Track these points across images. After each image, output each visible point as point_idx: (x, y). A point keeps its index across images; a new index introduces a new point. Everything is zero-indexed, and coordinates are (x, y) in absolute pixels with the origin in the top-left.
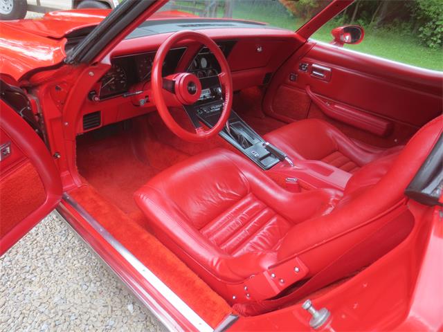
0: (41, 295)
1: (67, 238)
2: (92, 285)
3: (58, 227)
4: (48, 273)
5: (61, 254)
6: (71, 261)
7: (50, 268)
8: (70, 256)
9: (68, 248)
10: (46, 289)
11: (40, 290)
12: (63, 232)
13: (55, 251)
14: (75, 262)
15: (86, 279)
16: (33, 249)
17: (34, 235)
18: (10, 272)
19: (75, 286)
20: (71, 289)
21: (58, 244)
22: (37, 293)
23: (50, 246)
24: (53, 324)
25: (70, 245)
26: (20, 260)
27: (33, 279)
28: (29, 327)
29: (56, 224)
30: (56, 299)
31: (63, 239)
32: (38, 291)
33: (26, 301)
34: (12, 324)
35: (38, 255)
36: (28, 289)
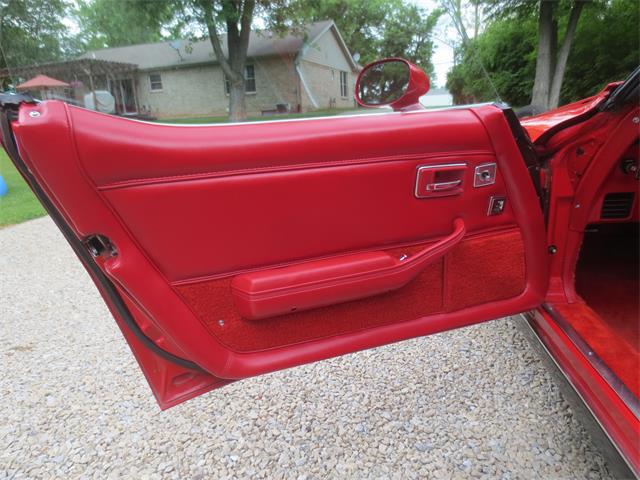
0: (476, 429)
1: (529, 384)
2: (548, 453)
3: (521, 368)
4: (491, 410)
5: (515, 398)
6: (526, 412)
7: (496, 407)
8: (526, 405)
9: (527, 396)
10: (483, 426)
11: (477, 423)
12: (526, 376)
13: (509, 391)
14: (531, 415)
15: (541, 442)
16: (482, 377)
17: (489, 364)
18: (449, 388)
19: (523, 442)
20: (516, 442)
21: (514, 385)
22: (471, 424)
23: (504, 383)
24: (478, 467)
25: (531, 393)
26: (465, 382)
27: (472, 408)
28: (450, 452)
29: (519, 362)
30: (492, 443)
31: (524, 383)
32: (473, 423)
33: (456, 426)
34: (433, 440)
35: (487, 386)
36: (463, 414)
